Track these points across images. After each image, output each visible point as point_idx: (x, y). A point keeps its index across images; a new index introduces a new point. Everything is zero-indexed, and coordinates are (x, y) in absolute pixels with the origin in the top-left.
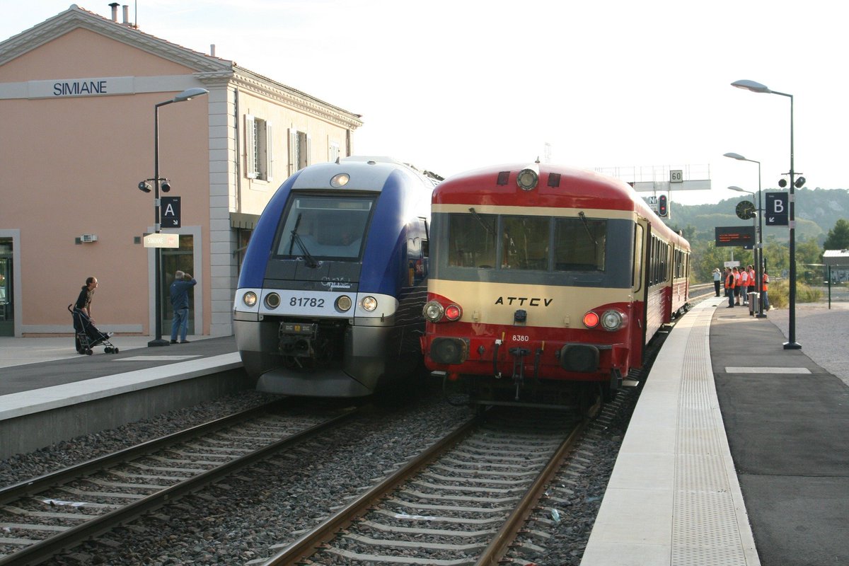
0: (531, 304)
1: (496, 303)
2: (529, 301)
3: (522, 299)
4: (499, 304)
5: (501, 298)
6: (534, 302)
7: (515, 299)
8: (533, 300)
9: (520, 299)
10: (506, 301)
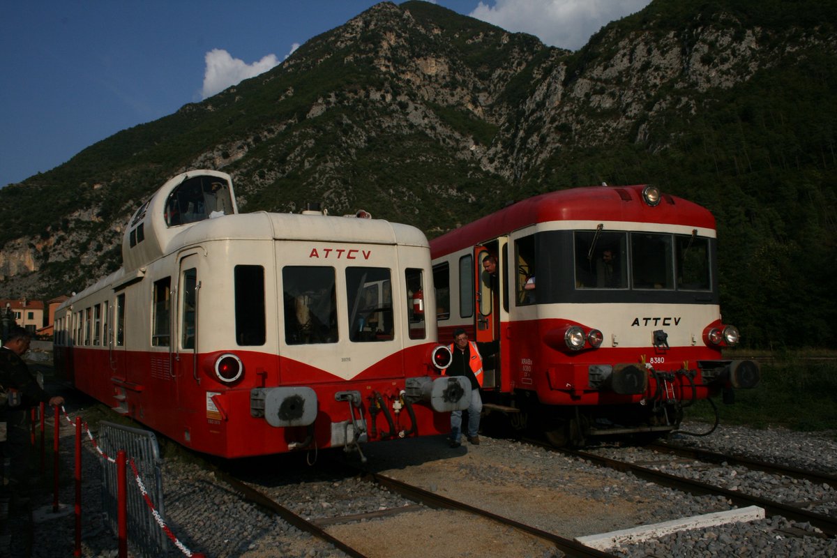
0: (664, 324)
1: (633, 325)
2: (662, 320)
3: (656, 319)
4: (636, 325)
5: (637, 320)
6: (667, 322)
7: (650, 319)
8: (665, 319)
9: (654, 319)
10: (642, 322)
